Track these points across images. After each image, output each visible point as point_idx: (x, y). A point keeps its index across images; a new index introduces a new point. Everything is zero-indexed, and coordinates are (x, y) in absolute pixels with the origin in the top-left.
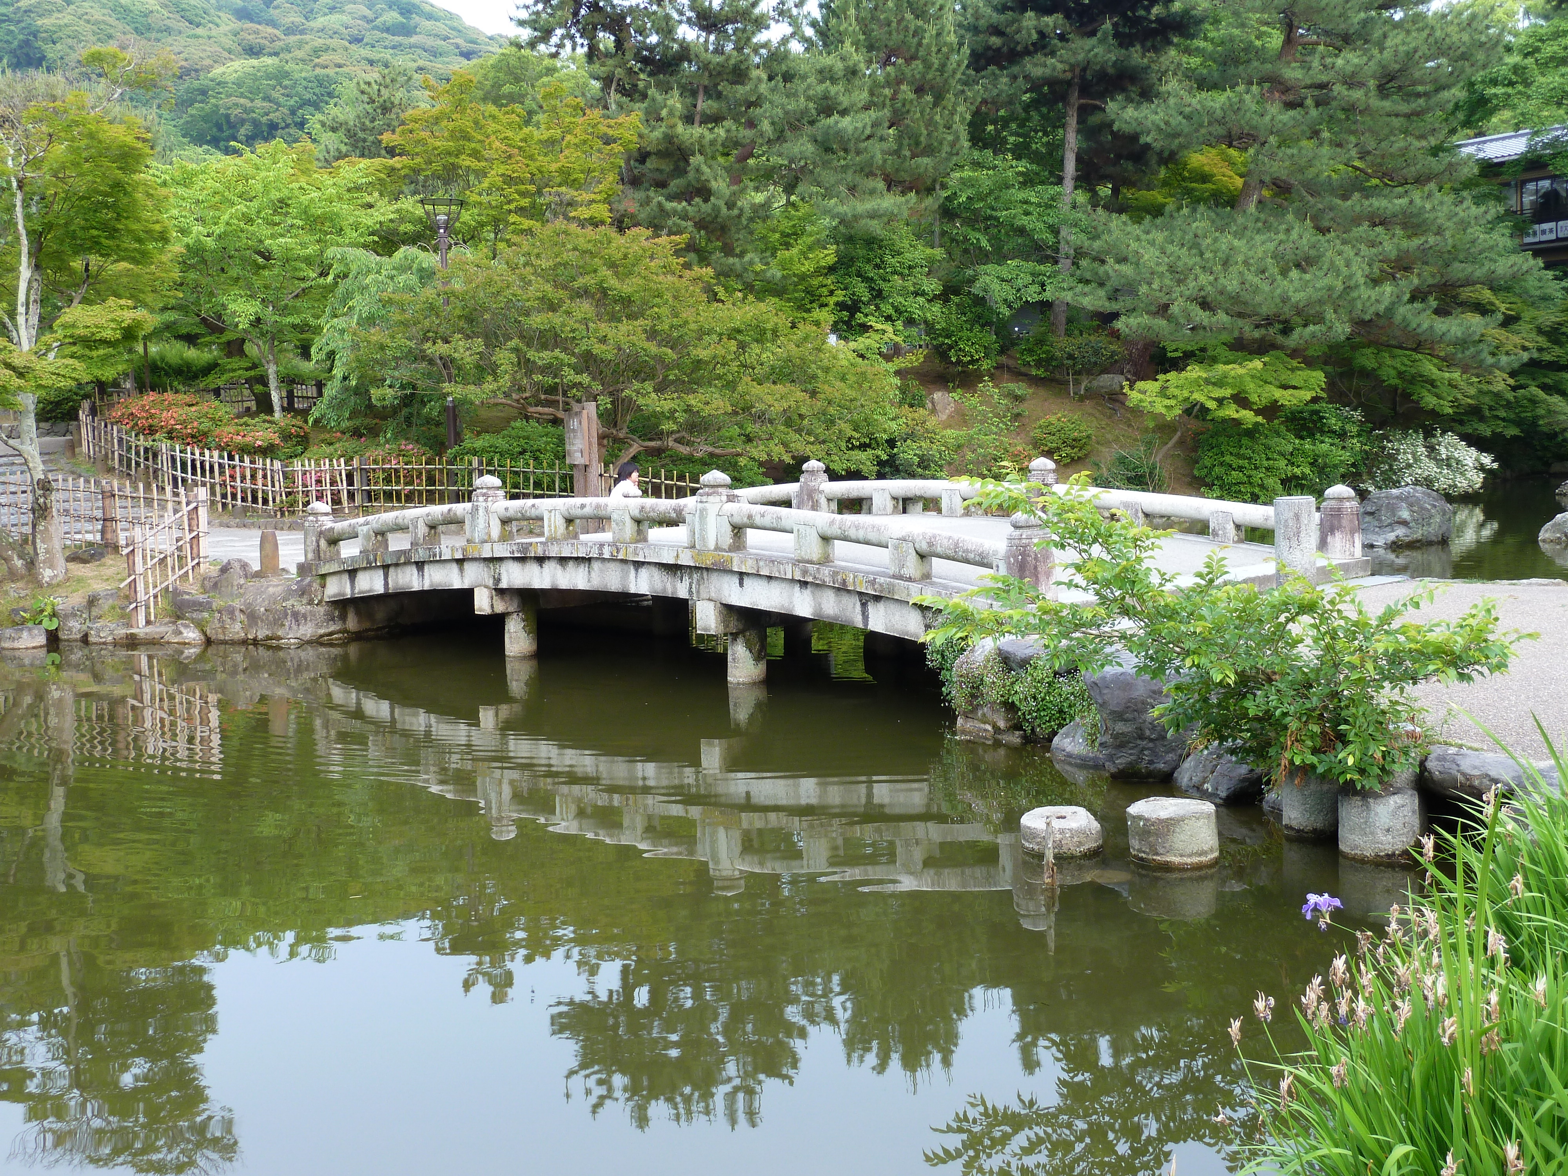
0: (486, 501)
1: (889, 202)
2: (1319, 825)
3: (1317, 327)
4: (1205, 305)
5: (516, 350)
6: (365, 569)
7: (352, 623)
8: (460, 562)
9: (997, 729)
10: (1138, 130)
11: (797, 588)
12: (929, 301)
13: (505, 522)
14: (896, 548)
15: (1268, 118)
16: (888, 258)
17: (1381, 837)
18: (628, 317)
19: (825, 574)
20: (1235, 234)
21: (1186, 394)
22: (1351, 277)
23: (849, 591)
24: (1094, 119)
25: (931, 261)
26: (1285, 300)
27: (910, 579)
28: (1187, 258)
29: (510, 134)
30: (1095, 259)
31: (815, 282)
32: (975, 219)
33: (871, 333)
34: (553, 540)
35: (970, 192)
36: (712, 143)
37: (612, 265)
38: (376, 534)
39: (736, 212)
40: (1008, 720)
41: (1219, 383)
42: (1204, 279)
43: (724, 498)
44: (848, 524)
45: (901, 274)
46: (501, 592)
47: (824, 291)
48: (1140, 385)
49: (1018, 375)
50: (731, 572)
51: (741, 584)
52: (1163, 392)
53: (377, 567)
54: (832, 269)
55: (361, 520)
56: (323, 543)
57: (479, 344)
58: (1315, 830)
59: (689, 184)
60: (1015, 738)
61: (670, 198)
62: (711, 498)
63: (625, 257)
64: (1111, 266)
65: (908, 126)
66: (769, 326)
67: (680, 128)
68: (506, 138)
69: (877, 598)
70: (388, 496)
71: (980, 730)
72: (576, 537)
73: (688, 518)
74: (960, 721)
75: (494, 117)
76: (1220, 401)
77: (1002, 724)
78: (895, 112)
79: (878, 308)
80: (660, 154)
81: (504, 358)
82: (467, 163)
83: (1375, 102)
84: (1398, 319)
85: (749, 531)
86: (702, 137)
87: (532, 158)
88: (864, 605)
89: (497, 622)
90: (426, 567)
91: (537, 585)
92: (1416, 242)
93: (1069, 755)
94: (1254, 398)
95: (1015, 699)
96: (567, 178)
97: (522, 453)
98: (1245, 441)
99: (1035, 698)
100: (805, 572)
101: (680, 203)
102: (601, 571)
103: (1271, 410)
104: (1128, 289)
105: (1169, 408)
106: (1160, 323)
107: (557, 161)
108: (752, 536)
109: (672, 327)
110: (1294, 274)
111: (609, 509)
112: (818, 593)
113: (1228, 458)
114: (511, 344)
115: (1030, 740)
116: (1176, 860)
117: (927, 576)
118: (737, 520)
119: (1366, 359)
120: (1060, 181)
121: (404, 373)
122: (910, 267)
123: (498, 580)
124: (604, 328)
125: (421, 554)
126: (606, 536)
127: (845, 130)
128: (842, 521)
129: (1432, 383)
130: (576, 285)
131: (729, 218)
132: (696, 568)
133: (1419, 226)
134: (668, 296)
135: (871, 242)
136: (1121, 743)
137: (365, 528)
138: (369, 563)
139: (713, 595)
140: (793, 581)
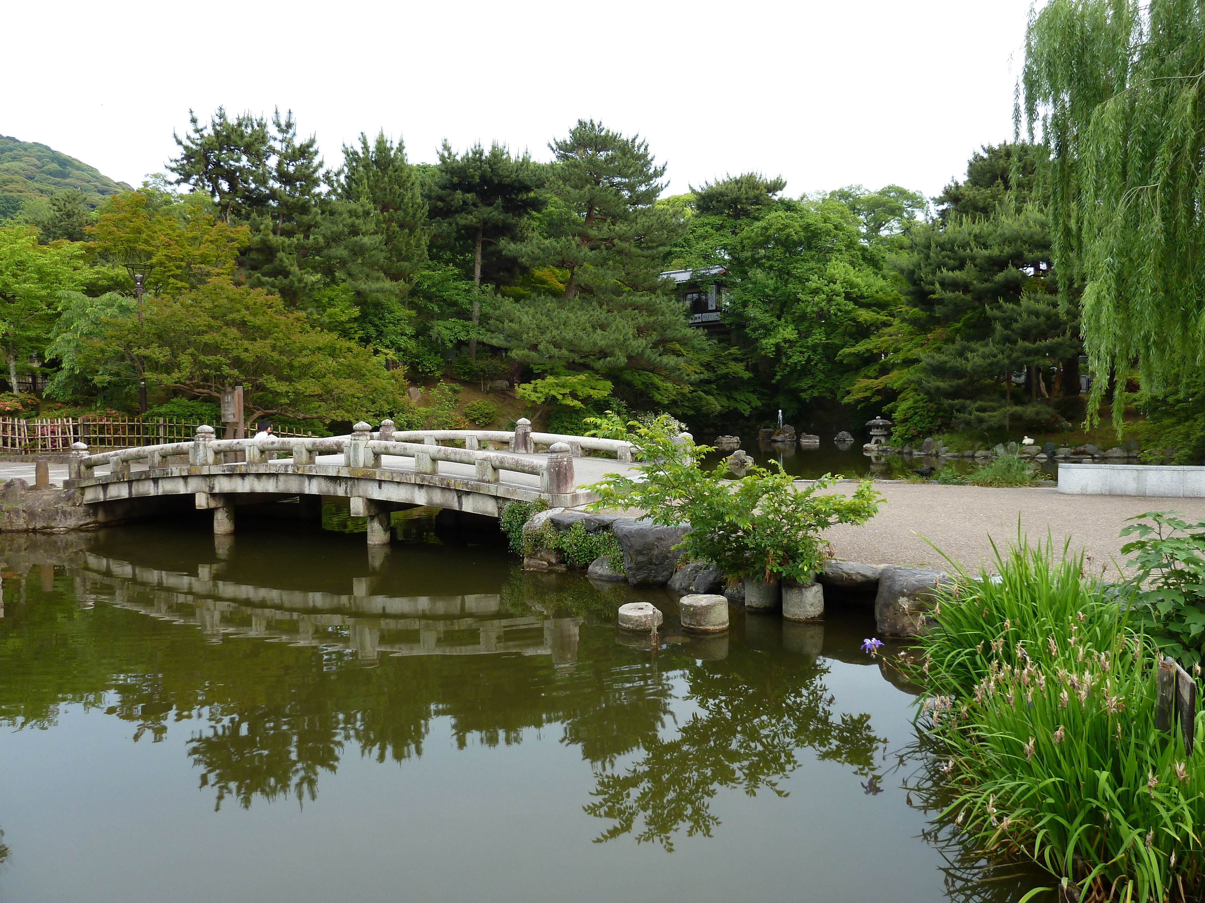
0: (204, 440)
1: (388, 284)
2: (767, 605)
3: (612, 358)
4: (556, 345)
5: (192, 355)
6: (115, 483)
7: (101, 517)
8: (185, 478)
9: (550, 564)
10: (516, 255)
11: (417, 489)
12: (409, 338)
13: (216, 453)
14: (480, 464)
15: (582, 254)
16: (386, 314)
17: (809, 608)
18: (261, 338)
19: (436, 480)
20: (568, 310)
21: (547, 391)
22: (626, 334)
23: (450, 490)
24: (491, 248)
25: (410, 317)
26: (595, 344)
27: (489, 482)
28: (546, 322)
29: (170, 232)
30: (497, 320)
31: (348, 326)
32: (429, 298)
33: (380, 355)
34: (251, 463)
35: (429, 282)
36: (289, 246)
37: (247, 308)
38: (123, 462)
39: (302, 285)
40: (557, 558)
41: (563, 386)
42: (555, 332)
43: (369, 438)
44: (450, 451)
45: (393, 323)
46: (213, 495)
47: (353, 331)
48: (523, 385)
49: (454, 380)
50: (375, 480)
51: (380, 487)
52: (535, 390)
53: (124, 482)
54: (356, 319)
55: (112, 453)
56: (83, 468)
57: (167, 350)
58: (765, 607)
59: (275, 268)
60: (562, 568)
61: (264, 275)
62: (361, 438)
63: (255, 304)
64: (507, 324)
65: (395, 245)
66: (338, 346)
67: (271, 236)
68: (167, 234)
69: (468, 493)
70: (102, 441)
71: (539, 564)
72: (266, 461)
73: (345, 449)
74: (526, 560)
75: (160, 222)
76: (564, 395)
77: (553, 561)
78: (388, 235)
79: (381, 340)
80: (258, 250)
81: (185, 359)
82: (142, 247)
83: (634, 250)
84: (646, 356)
85: (382, 456)
86: (284, 242)
87: (182, 246)
88: (459, 498)
89: (209, 514)
90: (160, 482)
91: (240, 490)
92: (652, 319)
93: (601, 576)
94: (580, 394)
95: (564, 546)
96: (204, 260)
97: (191, 415)
98: (574, 415)
99: (575, 545)
100: (423, 479)
101: (270, 277)
102: (285, 481)
103: (586, 400)
104: (514, 336)
105: (539, 398)
106: (533, 354)
107: (198, 249)
108: (385, 459)
109: (286, 344)
110: (599, 331)
111: (291, 444)
112: (430, 491)
113: (566, 424)
114: (189, 351)
115: (571, 569)
116: (711, 628)
117: (497, 480)
118: (377, 450)
119: (627, 376)
120: (472, 279)
121: (113, 367)
122: (398, 320)
123: (212, 488)
124: (246, 344)
125: (157, 473)
126: (290, 461)
127: (365, 244)
128: (445, 450)
129: (658, 389)
130: (228, 318)
131: (299, 287)
132: (351, 478)
133: (653, 311)
134: (282, 327)
135: (377, 305)
136: (640, 567)
137: (115, 458)
138: (118, 479)
139: (361, 494)
140: (415, 484)
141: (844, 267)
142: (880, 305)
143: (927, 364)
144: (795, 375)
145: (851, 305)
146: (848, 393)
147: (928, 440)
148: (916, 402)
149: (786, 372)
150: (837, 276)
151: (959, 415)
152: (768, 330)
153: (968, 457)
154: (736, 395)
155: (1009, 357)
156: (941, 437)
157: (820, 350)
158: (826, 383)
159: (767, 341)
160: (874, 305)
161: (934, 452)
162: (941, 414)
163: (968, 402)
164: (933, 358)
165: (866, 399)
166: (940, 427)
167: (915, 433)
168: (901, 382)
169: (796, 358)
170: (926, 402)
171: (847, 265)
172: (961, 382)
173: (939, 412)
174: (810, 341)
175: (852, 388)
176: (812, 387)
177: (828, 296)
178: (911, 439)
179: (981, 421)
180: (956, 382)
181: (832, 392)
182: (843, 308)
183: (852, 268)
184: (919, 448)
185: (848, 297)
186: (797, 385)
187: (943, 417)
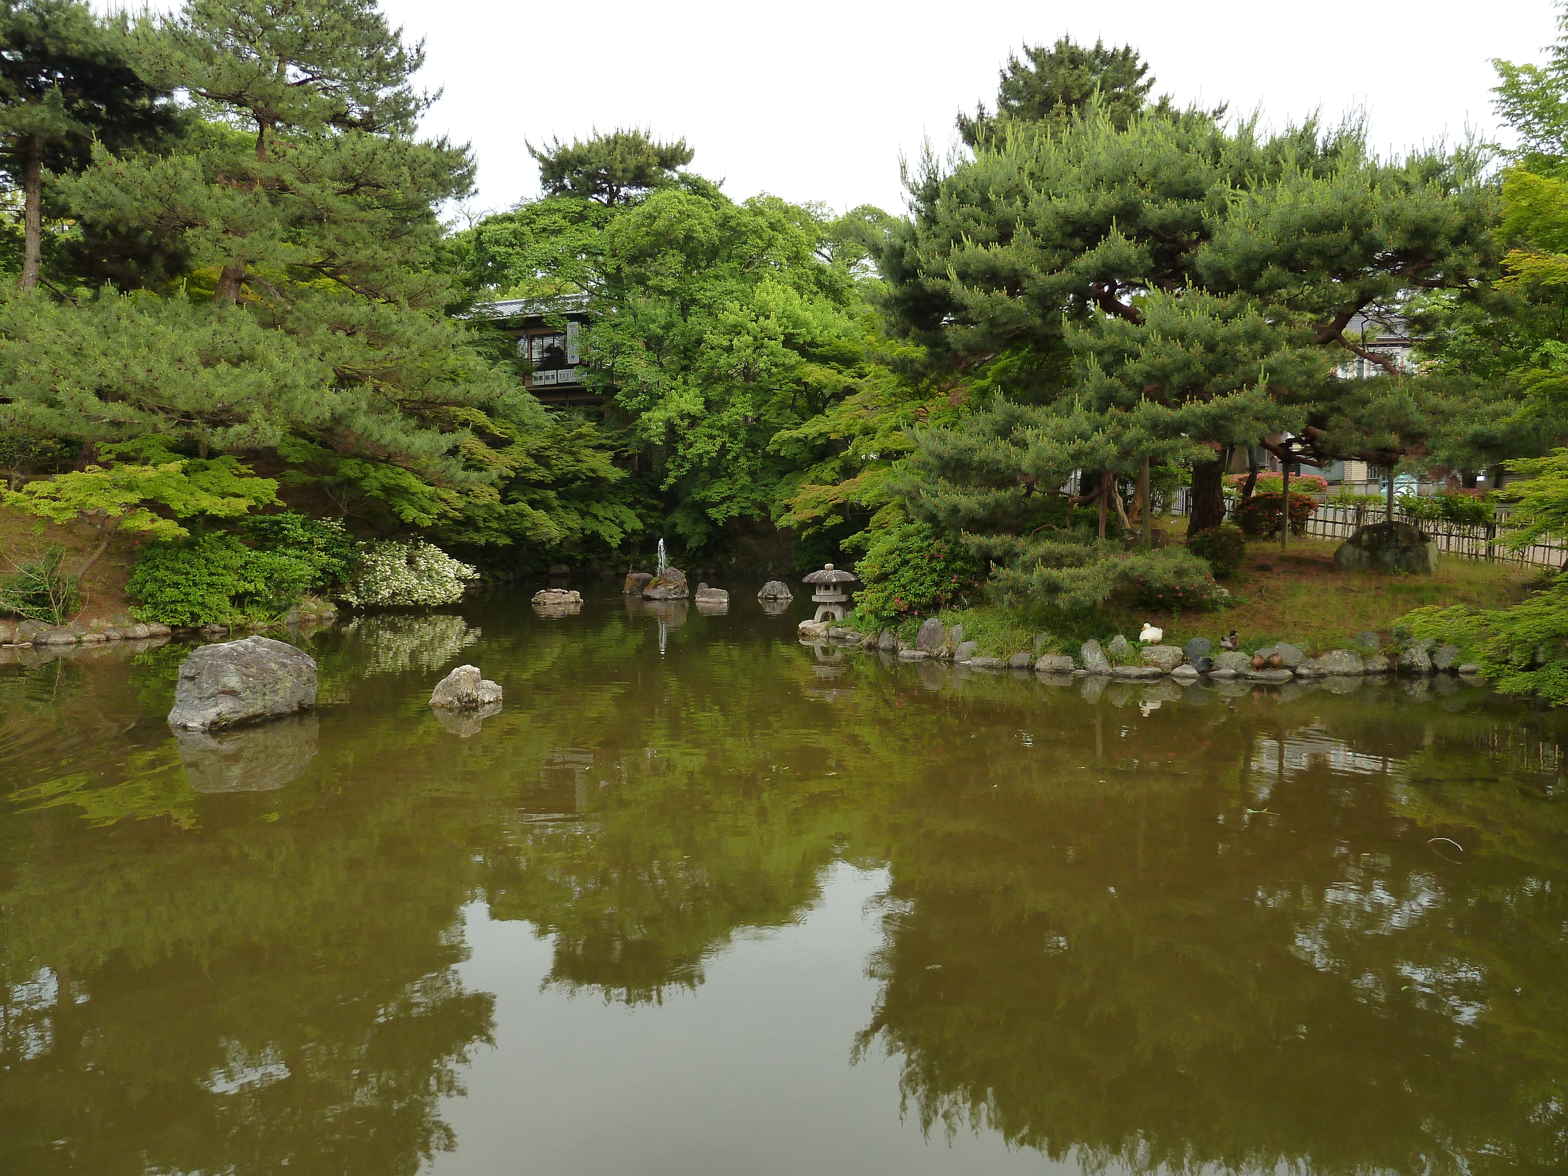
76: (129, 508)
84: (358, 428)
113: (160, 574)
141: (784, 291)
142: (846, 360)
143: (931, 453)
144: (704, 476)
145: (793, 357)
146: (788, 508)
147: (931, 622)
148: (905, 537)
149: (683, 472)
150: (772, 305)
151: (1003, 573)
152: (655, 399)
153: (1021, 668)
154: (598, 509)
155: (1117, 438)
156: (958, 616)
157: (743, 434)
158: (752, 491)
159: (650, 414)
160: (834, 358)
161: (944, 650)
162: (959, 564)
163: (1021, 542)
164: (943, 440)
165: (818, 521)
166: (956, 593)
167: (903, 606)
168: (876, 491)
169: (701, 446)
170: (926, 538)
171: (789, 289)
172: (1005, 495)
173: (954, 560)
174: (725, 418)
175: (794, 500)
176: (730, 498)
177: (755, 339)
178: (897, 618)
179: (1053, 588)
180: (994, 495)
181: (763, 507)
182: (780, 360)
183: (798, 296)
184: (911, 638)
185: (789, 341)
186: (703, 494)
187: (962, 571)
